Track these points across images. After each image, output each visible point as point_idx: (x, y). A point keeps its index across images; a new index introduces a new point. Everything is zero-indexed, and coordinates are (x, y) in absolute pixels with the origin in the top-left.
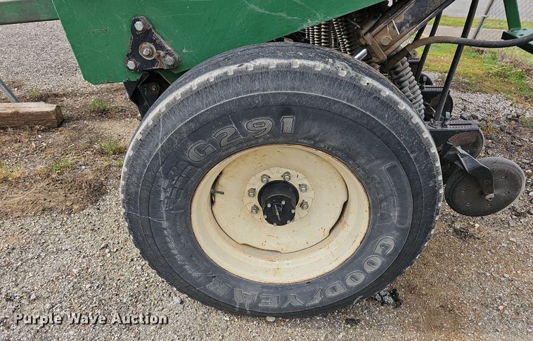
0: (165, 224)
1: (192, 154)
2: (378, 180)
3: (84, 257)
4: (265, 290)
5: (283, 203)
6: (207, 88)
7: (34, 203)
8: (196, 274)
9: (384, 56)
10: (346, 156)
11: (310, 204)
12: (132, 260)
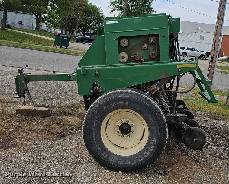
0: (94, 130)
1: (104, 109)
2: (149, 120)
3: (59, 151)
4: (119, 158)
5: (126, 127)
6: (110, 95)
7: (42, 137)
8: (99, 149)
9: (153, 93)
10: (141, 113)
11: (134, 131)
12: (75, 154)
